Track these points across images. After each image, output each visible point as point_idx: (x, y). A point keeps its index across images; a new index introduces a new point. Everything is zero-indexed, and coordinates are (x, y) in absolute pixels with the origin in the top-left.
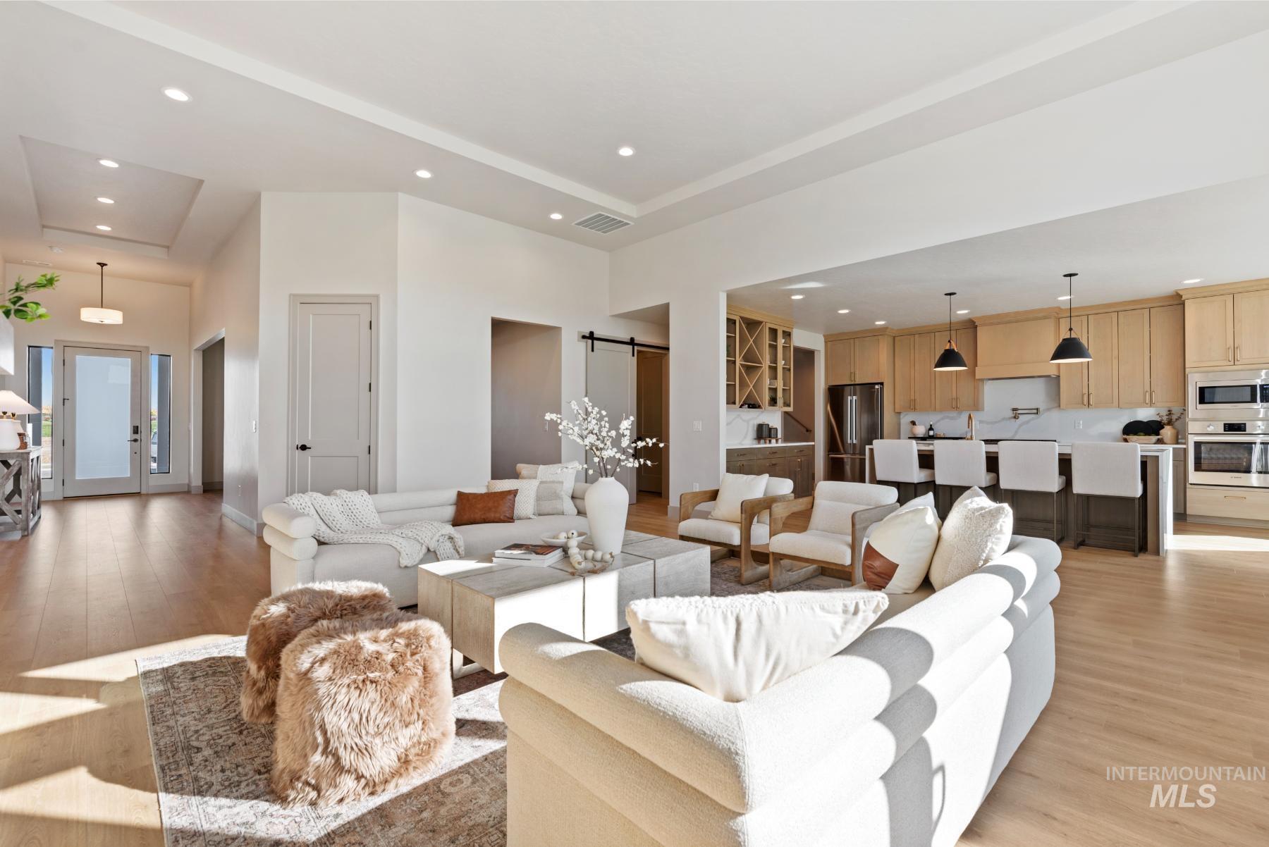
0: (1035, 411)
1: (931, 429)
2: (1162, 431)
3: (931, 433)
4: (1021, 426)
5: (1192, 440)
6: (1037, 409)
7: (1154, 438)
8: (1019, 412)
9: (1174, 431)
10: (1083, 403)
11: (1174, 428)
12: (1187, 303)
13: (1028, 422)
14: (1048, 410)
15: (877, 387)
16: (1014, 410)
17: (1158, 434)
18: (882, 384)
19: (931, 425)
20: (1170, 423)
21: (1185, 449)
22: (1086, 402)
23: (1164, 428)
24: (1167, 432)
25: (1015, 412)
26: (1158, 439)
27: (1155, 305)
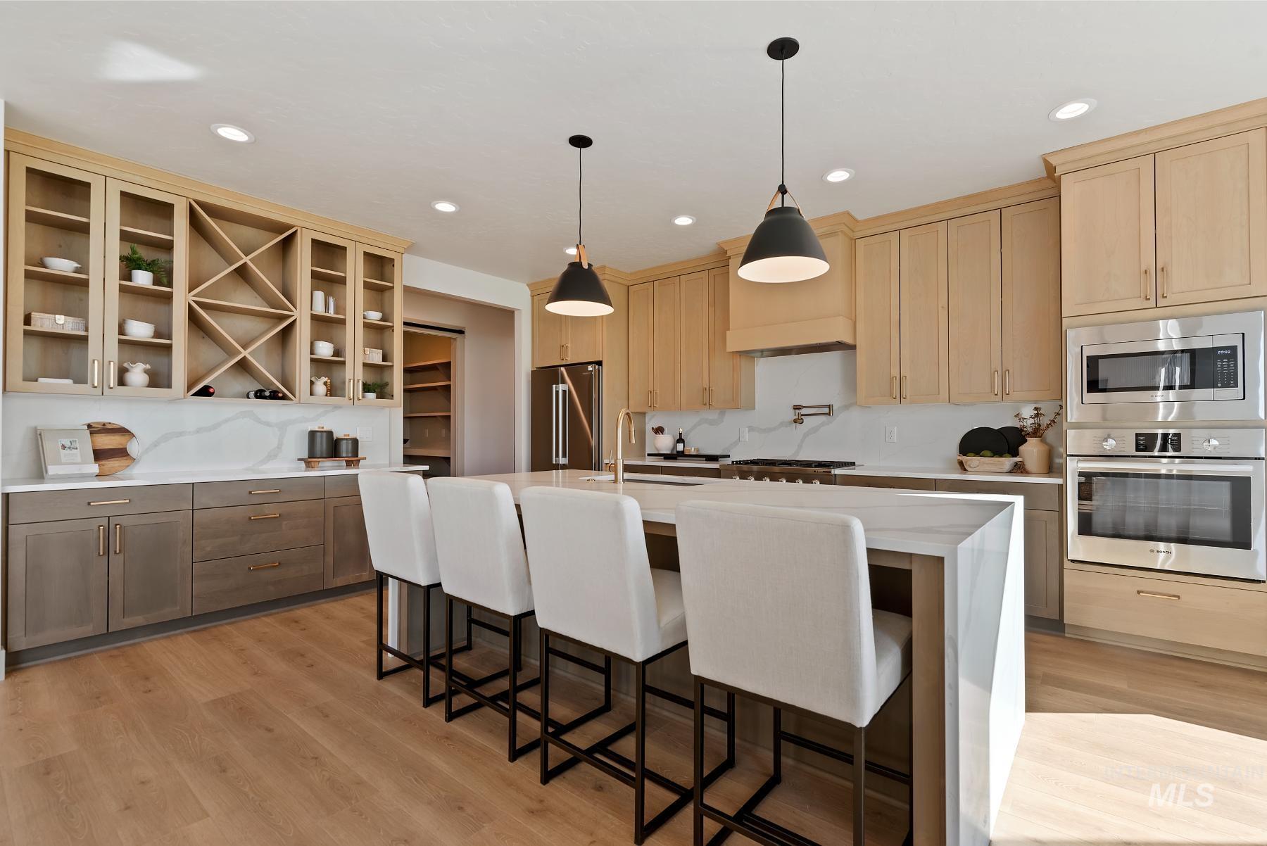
0: (826, 410)
1: (680, 440)
2: (1022, 448)
3: (680, 447)
4: (806, 435)
5: (1074, 467)
6: (829, 406)
7: (1008, 462)
8: (804, 411)
9: (1043, 448)
10: (891, 394)
11: (1044, 441)
12: (1065, 182)
13: (815, 430)
14: (846, 407)
15: (590, 368)
16: (797, 408)
17: (1015, 453)
18: (600, 363)
19: (680, 434)
20: (1037, 432)
21: (1060, 486)
22: (897, 392)
23: (1026, 441)
24: (1031, 450)
25: (797, 411)
26: (1016, 464)
27: (1010, 202)
